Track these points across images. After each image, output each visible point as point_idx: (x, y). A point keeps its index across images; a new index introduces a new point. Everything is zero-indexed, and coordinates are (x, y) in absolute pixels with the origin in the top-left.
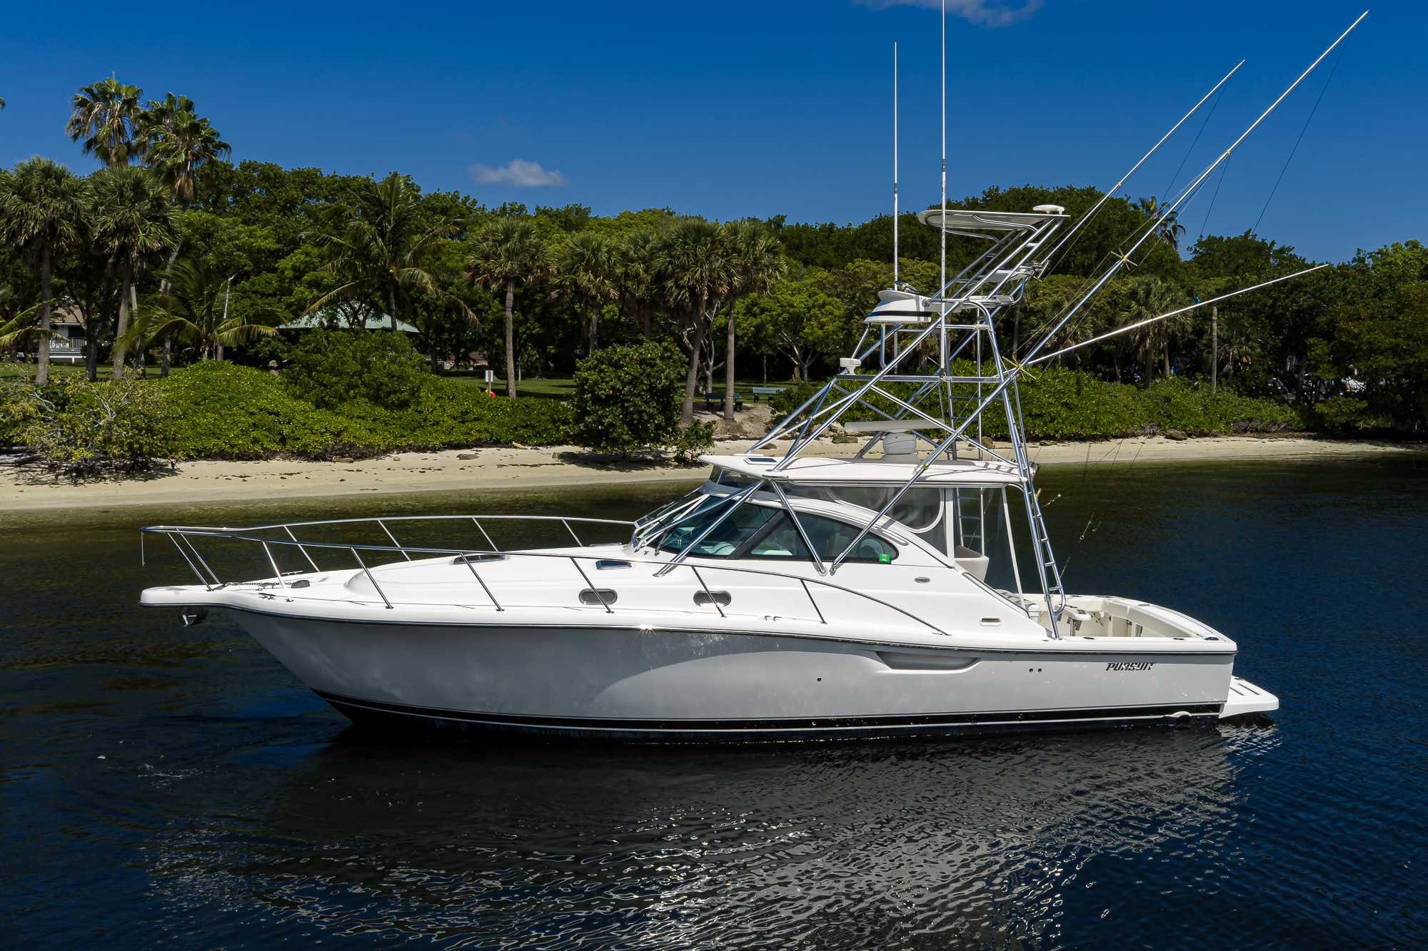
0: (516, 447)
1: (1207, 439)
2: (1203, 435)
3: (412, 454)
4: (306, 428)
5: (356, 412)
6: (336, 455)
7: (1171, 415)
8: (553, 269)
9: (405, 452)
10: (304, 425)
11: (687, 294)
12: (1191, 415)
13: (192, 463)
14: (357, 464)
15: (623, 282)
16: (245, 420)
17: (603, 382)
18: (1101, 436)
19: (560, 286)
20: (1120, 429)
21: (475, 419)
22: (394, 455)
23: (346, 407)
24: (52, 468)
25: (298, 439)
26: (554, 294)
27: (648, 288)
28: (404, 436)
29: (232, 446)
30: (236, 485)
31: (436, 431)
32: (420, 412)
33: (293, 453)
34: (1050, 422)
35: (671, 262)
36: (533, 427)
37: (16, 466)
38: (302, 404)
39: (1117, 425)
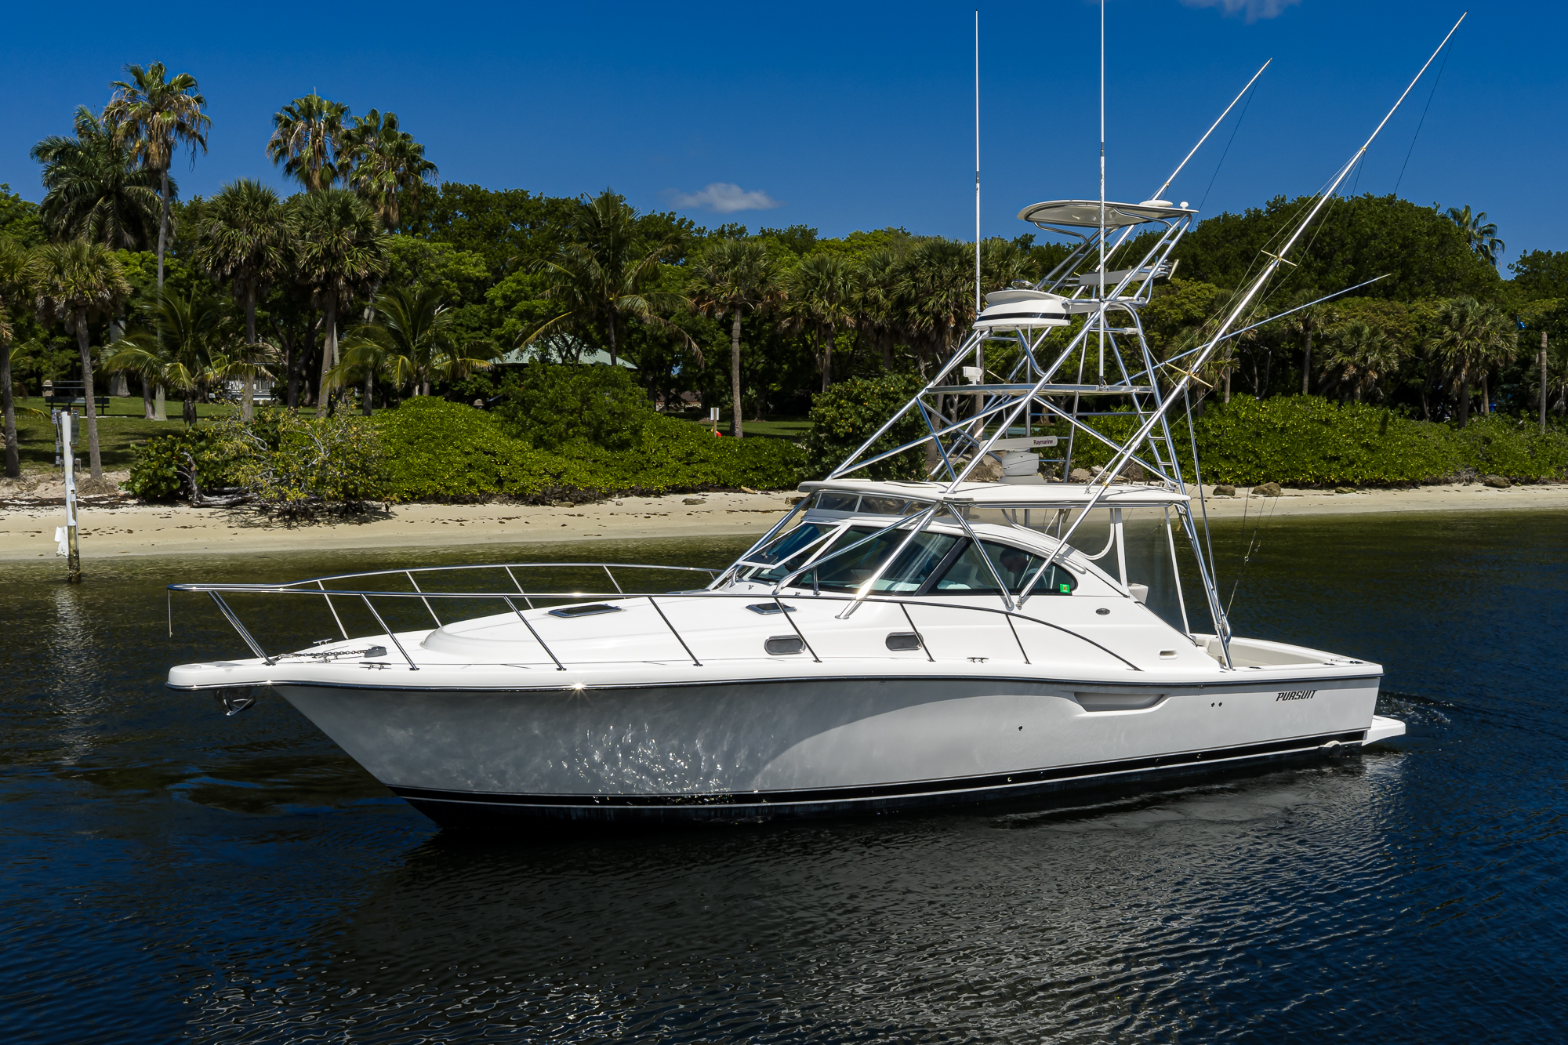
0: (745, 492)
1: (1534, 486)
2: (1530, 481)
3: (634, 498)
4: (524, 470)
5: (576, 452)
6: (555, 498)
7: (1491, 459)
8: (785, 294)
9: (627, 496)
10: (522, 466)
11: (932, 322)
12: (1516, 459)
13: (406, 506)
14: (577, 509)
15: (861, 309)
16: (461, 461)
17: (841, 418)
18: (1408, 483)
19: (793, 313)
20: (1431, 475)
21: (702, 461)
22: (616, 499)
23: (566, 447)
24: (264, 510)
25: (516, 481)
26: (785, 324)
27: (888, 315)
28: (626, 479)
29: (448, 488)
30: (454, 529)
31: (660, 474)
32: (643, 453)
33: (510, 496)
34: (1348, 466)
35: (914, 286)
36: (764, 470)
37: (227, 508)
38: (519, 444)
39: (1427, 470)
